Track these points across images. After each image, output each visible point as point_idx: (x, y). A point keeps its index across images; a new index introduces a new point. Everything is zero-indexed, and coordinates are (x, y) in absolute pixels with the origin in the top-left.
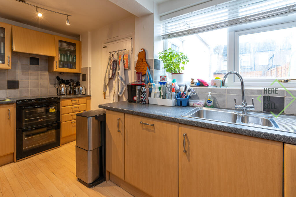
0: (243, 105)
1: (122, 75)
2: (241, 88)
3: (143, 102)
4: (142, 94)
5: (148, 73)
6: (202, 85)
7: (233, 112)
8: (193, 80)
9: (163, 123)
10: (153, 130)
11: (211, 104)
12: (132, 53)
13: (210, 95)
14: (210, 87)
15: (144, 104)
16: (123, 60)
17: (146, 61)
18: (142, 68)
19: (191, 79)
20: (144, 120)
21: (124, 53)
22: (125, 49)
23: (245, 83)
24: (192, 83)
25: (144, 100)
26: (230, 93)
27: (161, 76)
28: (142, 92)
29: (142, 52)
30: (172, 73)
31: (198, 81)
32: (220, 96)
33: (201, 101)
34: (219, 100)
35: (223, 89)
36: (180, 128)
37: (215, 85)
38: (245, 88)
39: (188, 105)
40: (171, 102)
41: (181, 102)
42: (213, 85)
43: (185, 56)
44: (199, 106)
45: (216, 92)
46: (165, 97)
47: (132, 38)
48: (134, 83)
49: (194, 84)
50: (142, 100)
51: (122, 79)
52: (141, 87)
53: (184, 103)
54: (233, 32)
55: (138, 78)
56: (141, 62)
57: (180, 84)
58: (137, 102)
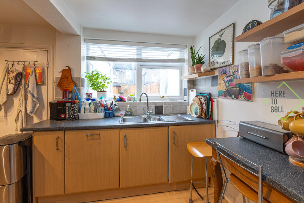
0: (148, 111)
1: (33, 91)
2: (146, 101)
3: (75, 118)
4: (74, 111)
5: (74, 90)
6: (122, 100)
7: (143, 117)
8: (115, 96)
9: (108, 131)
10: (99, 138)
11: (129, 113)
12: (48, 68)
13: (128, 107)
14: (127, 102)
15: (75, 120)
16: (34, 74)
17: (72, 79)
18: (67, 85)
19: (114, 96)
20: (89, 132)
21: (35, 66)
22: (37, 62)
23: (148, 98)
24: (115, 99)
25: (75, 116)
26: (139, 105)
27: (86, 94)
28: (73, 109)
29: (67, 69)
30: (97, 91)
31: (118, 98)
32: (134, 107)
33: (122, 112)
34: (133, 110)
35: (135, 103)
36: (120, 131)
37: (130, 100)
38: (149, 101)
39: (114, 116)
40: (102, 115)
41: (109, 114)
42: (129, 100)
43: (109, 78)
44: (122, 115)
45: (131, 105)
46: (95, 111)
47: (47, 51)
48: (62, 101)
49: (116, 100)
50: (73, 116)
51: (33, 96)
52: (72, 104)
53: (111, 115)
54: (139, 66)
55: (64, 96)
56: (66, 79)
57: (106, 100)
58: (67, 119)
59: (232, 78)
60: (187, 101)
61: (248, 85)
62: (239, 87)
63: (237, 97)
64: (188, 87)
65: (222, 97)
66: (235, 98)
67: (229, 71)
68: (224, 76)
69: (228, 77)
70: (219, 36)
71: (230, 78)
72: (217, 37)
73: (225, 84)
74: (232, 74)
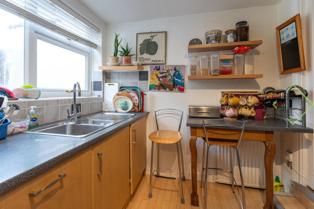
0: (75, 113)
10: (60, 185)
13: (32, 111)
42: (23, 96)
59: (166, 74)
60: (102, 96)
61: (181, 81)
62: (174, 82)
63: (171, 90)
64: (103, 80)
65: (155, 90)
66: (170, 91)
67: (163, 69)
68: (158, 72)
69: (161, 73)
70: (150, 36)
71: (164, 75)
72: (148, 37)
73: (158, 79)
74: (166, 71)
